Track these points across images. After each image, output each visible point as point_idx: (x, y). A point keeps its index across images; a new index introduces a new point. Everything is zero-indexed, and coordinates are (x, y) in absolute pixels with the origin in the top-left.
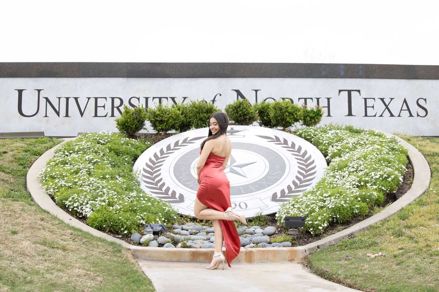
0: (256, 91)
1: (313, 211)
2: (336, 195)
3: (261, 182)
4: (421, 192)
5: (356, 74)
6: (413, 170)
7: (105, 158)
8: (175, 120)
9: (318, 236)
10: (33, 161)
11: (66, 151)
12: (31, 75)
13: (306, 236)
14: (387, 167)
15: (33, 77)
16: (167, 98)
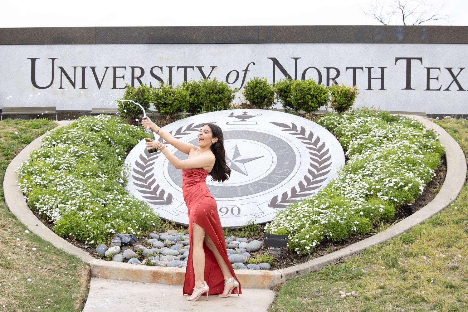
0: (296, 59)
1: (303, 226)
2: (334, 207)
3: (263, 183)
4: (443, 206)
5: (417, 38)
6: (446, 174)
7: (93, 149)
8: (180, 102)
9: (304, 257)
10: (18, 151)
11: (53, 140)
12: (44, 42)
13: (292, 256)
14: (410, 170)
15: (46, 44)
16: (193, 67)
